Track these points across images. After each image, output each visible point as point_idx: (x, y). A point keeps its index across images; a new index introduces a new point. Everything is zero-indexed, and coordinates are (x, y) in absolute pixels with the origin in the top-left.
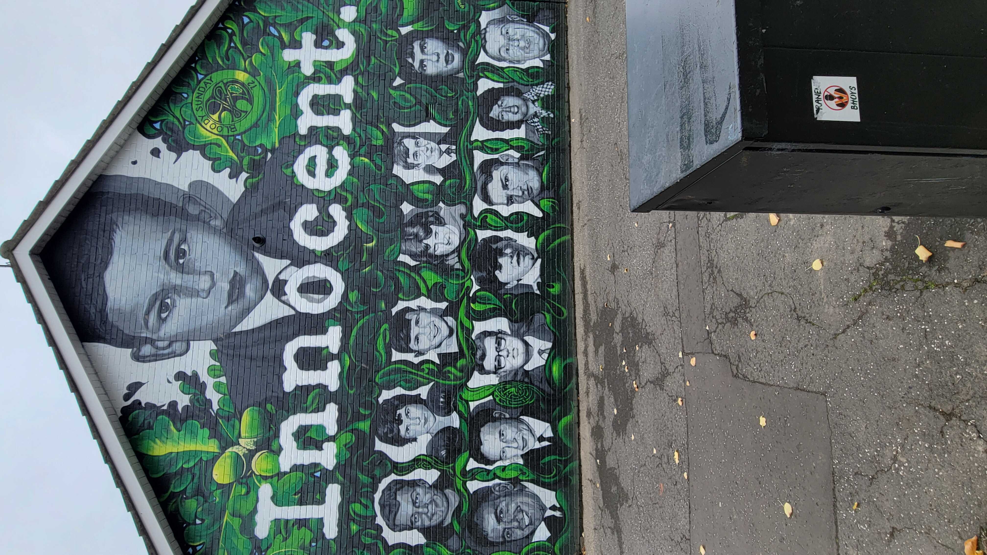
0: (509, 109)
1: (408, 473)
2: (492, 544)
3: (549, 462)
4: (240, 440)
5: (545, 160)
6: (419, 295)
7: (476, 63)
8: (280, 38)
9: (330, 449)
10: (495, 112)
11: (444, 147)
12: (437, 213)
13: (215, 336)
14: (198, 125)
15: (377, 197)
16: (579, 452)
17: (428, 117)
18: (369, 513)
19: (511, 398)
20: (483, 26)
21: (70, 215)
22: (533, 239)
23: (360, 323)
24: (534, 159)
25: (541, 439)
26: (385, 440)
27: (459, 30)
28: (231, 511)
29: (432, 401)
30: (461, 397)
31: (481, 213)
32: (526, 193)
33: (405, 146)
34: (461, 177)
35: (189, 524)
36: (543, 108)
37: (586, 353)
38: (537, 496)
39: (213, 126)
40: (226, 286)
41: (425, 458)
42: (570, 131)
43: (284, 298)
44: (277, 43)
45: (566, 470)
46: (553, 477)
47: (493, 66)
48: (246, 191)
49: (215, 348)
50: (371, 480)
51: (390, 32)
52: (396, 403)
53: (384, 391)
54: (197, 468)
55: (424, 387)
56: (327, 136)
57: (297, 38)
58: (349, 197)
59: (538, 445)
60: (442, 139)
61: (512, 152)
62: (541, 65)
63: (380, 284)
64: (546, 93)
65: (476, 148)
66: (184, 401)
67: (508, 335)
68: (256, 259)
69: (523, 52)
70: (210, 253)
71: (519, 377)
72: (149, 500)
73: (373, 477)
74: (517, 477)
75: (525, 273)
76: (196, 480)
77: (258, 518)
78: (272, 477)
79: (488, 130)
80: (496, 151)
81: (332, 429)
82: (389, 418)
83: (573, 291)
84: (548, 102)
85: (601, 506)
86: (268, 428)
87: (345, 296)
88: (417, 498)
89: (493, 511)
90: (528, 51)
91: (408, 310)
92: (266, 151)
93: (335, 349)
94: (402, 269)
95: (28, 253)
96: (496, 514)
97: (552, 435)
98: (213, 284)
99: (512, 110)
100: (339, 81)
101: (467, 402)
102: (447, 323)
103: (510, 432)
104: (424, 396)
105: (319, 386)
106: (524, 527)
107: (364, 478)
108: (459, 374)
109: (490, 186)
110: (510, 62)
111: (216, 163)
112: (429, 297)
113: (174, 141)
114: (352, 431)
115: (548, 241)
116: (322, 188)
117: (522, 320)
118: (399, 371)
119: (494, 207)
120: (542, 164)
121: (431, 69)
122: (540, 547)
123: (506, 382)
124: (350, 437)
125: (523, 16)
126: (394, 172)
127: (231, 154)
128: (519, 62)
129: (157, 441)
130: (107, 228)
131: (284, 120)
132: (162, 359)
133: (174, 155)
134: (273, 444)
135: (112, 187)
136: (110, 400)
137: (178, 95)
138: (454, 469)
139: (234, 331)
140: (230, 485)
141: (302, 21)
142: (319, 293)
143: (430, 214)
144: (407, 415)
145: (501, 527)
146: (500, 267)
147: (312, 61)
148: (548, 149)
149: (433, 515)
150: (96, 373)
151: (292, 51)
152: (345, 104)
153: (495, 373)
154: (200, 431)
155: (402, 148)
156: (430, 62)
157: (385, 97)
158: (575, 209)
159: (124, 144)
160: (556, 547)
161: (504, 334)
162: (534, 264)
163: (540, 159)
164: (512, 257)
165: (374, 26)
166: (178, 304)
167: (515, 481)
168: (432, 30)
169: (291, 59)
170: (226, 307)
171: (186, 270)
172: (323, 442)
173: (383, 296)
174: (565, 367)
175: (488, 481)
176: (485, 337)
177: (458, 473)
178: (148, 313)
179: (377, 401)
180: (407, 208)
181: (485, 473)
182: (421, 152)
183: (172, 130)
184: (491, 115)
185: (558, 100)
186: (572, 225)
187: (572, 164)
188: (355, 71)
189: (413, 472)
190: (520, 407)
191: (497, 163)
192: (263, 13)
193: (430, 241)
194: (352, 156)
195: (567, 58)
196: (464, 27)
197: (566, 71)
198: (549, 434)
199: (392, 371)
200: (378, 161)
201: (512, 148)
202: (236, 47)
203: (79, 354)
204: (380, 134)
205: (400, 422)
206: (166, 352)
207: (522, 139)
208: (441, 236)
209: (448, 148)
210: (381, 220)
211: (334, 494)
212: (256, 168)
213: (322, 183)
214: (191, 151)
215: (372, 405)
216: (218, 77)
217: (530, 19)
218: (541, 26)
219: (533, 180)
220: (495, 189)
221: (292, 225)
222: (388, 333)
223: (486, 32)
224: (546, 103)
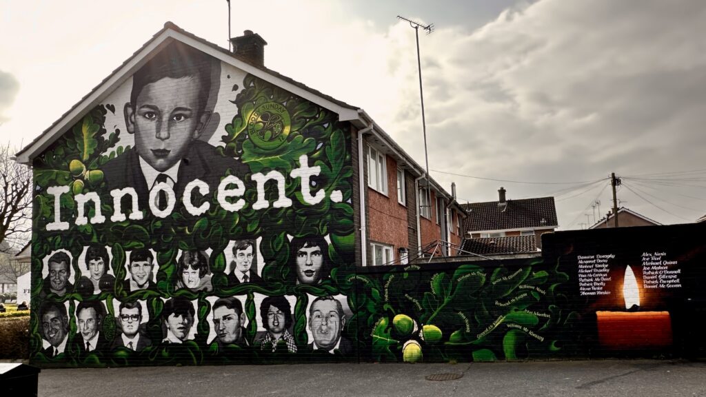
0: (276, 319)
2: (42, 317)
3: (77, 349)
4: (89, 171)
5: (243, 345)
6: (160, 264)
7: (308, 294)
8: (316, 151)
9: (84, 221)
10: (274, 309)
11: (248, 274)
12: (207, 272)
13: (137, 146)
14: (253, 110)
15: (215, 231)
16: (81, 367)
17: (267, 261)
18: (56, 247)
19: (108, 325)
20: (335, 297)
22: (193, 338)
23: (144, 230)
24: (243, 338)
25: (88, 344)
26: (88, 251)
28: (59, 173)
29: (106, 277)
30: (108, 295)
31: (208, 302)
32: (222, 332)
33: (247, 247)
34: (230, 287)
35: (53, 153)
36: (278, 344)
38: (62, 341)
39: (253, 119)
40: (162, 148)
42: (263, 364)
43: (157, 182)
44: (311, 150)
45: (74, 359)
46: (70, 351)
47: (306, 306)
48: (215, 148)
49: (131, 148)
50: (70, 246)
51: (325, 228)
52: (106, 256)
54: (76, 151)
56: (251, 194)
57: (316, 162)
58: (214, 214)
59: (85, 342)
60: (254, 272)
61: (247, 322)
62: (309, 343)
63: (165, 239)
64: (289, 347)
65: (248, 297)
66: (106, 137)
67: (140, 322)
68: (177, 161)
69: (318, 328)
70: (179, 134)
71: (118, 330)
73: (72, 247)
75: (174, 332)
76: (71, 151)
77: (55, 188)
78: (72, 191)
79: (262, 304)
80: (247, 309)
81: (93, 221)
82: (98, 253)
83: (164, 365)
86: (94, 185)
87: (159, 219)
88: (62, 272)
89: (56, 316)
90: (320, 332)
91: (152, 258)
92: (239, 155)
93: (132, 217)
94: (174, 252)
95: (170, 36)
96: (55, 318)
97: (90, 351)
98: (163, 140)
99: (276, 321)
100: (288, 196)
101: (106, 299)
102: (146, 283)
103: (91, 325)
104: (108, 272)
105: (113, 210)
106: (49, 334)
107: (71, 241)
109: (224, 307)
110: (310, 319)
111: (231, 126)
112: (159, 271)
113: (242, 97)
114: (92, 232)
115: (193, 348)
116: (219, 195)
117: (148, 331)
118: (121, 256)
119: (212, 311)
120: (240, 344)
121: (301, 261)
122: (40, 344)
123: (115, 322)
124: (90, 231)
125: (345, 328)
126: (231, 241)
127: (237, 134)
128: (310, 325)
129: (89, 127)
131: (260, 163)
132: (125, 120)
133: (234, 99)
134: (87, 189)
136: (105, 97)
137: (271, 93)
138: (75, 292)
139: (140, 156)
140: (68, 170)
142: (160, 202)
144: (100, 263)
145: (49, 321)
146: (176, 316)
147: (300, 176)
149: (55, 282)
151: (307, 161)
152: (273, 203)
153: (120, 314)
154: (92, 149)
155: (246, 245)
156: (305, 259)
157: (279, 229)
161: (140, 320)
162: (179, 338)
163: (243, 342)
164: (182, 324)
165: (329, 216)
166: (153, 122)
167: (69, 329)
168: (329, 258)
169: (301, 162)
170: (151, 150)
171: (170, 122)
172: (87, 217)
173: (159, 242)
174: (123, 359)
176: (138, 308)
177: (74, 295)
178: (148, 106)
179: (106, 245)
180: (209, 252)
182: (244, 258)
183: (249, 94)
184: (271, 306)
185: (284, 356)
186: (203, 366)
188: (296, 207)
190: (103, 331)
191: (239, 312)
192: (331, 136)
193: (190, 269)
194: (239, 212)
196: (334, 282)
198: (91, 349)
199: (120, 252)
200: (237, 229)
201: (250, 322)
202: (306, 122)
204: (254, 228)
205: (97, 259)
206: (129, 121)
207: (257, 329)
208: (193, 275)
209: (247, 277)
210: (201, 236)
211: (65, 226)
212: (229, 151)
213: (222, 194)
214: (237, 109)
215: (105, 243)
216: (286, 115)
217: (344, 333)
218: (339, 342)
219: (230, 337)
220: (223, 311)
221: (197, 180)
222: (140, 247)
223: (331, 299)
224: (283, 346)
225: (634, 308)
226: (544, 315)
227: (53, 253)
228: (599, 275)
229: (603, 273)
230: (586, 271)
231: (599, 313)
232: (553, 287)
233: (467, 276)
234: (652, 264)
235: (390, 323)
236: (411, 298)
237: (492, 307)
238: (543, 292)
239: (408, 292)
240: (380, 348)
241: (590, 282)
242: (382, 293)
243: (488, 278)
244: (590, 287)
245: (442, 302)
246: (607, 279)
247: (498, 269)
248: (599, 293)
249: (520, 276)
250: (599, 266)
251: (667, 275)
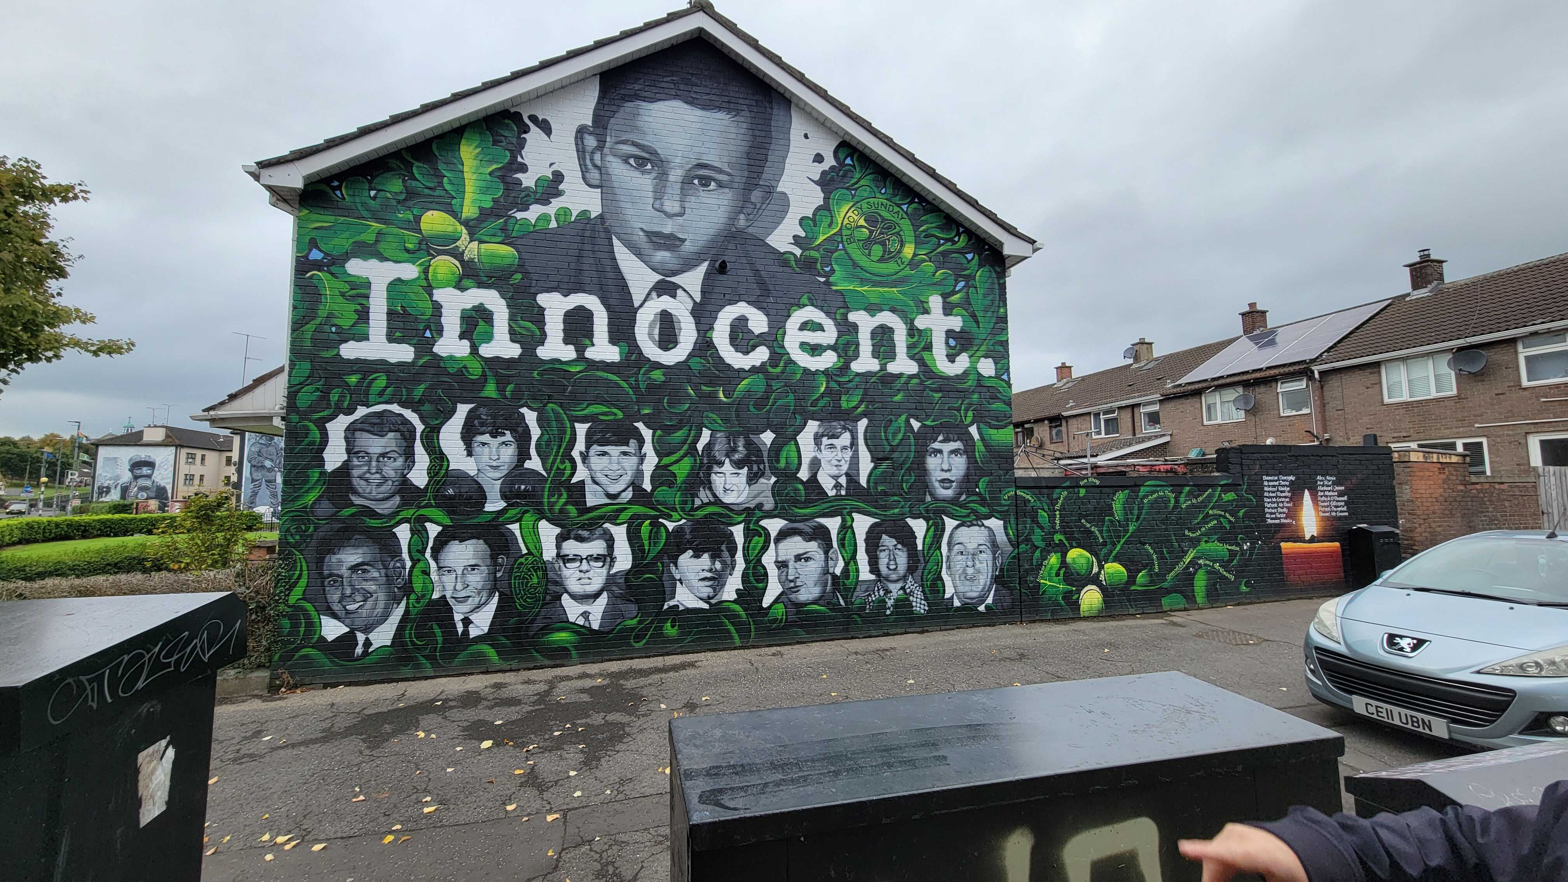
0: (892, 558)
1: (424, 446)
2: (320, 561)
3: (433, 634)
4: (477, 242)
5: (833, 606)
6: (659, 454)
7: (945, 518)
8: (954, 293)
9: (462, 349)
10: (888, 541)
11: (843, 480)
12: (763, 475)
13: (607, 216)
14: (852, 204)
15: (780, 402)
16: (445, 676)
17: (877, 460)
18: (372, 398)
19: (524, 578)
20: (986, 522)
21: (745, 69)
22: (734, 596)
23: (624, 384)
24: (834, 593)
25: (467, 622)
26: (471, 417)
27: (979, 494)
28: (384, 231)
29: (521, 475)
30: (526, 512)
31: (764, 529)
32: (792, 585)
33: (841, 434)
34: (807, 503)
35: (370, 182)
36: (897, 600)
37: (584, 676)
38: (386, 620)
39: (851, 220)
40: (667, 230)
41: (445, 467)
42: (870, 637)
43: (654, 294)
44: (949, 289)
45: (421, 658)
46: (412, 641)
47: (941, 536)
48: (781, 253)
49: (592, 217)
50: (416, 400)
51: (970, 414)
52: (520, 429)
53: (536, 413)
54: (442, 193)
55: (540, 464)
56: (848, 344)
57: (955, 311)
58: (778, 370)
59: (458, 617)
60: (853, 478)
61: (841, 564)
62: (947, 596)
63: (674, 407)
64: (914, 604)
65: (844, 520)
66: (528, 180)
67: (609, 570)
68: (701, 263)
69: (960, 572)
70: (706, 213)
72: (404, 139)
73: (421, 402)
74: (414, 591)
75: (691, 588)
76: (427, 191)
77: (373, 263)
78: (427, 279)
79: (867, 533)
80: (842, 545)
81: (486, 350)
82: (499, 421)
83: (668, 654)
84: (904, 606)
85: (367, 712)
86: (491, 275)
87: (657, 365)
88: (390, 458)
89: (367, 560)
90: (963, 578)
91: (641, 442)
92: (827, 275)
93: (591, 353)
94: (693, 433)
95: (701, 26)
96: (363, 564)
97: (471, 637)
98: (669, 216)
99: (892, 562)
100: (912, 358)
101: (519, 520)
102: (624, 491)
103: (476, 579)
104: (528, 464)
105: (544, 335)
106: (344, 603)
107: (419, 390)
108: (557, 508)
109: (798, 539)
110: (948, 557)
111: (811, 222)
112: (658, 467)
113: (833, 177)
114: (484, 375)
115: (733, 617)
116: (787, 338)
117: (629, 587)
118: (562, 432)
119: (772, 545)
120: (828, 603)
121: (932, 462)
122: (312, 627)
123: (545, 570)
124: (476, 373)
125: (1002, 570)
126: (810, 422)
127: (822, 238)
128: (949, 568)
129: (478, 150)
130: (732, 106)
131: (863, 296)
132: (579, 158)
133: (817, 177)
134: (470, 281)
135: (777, 113)
136: (529, 100)
137: (882, 184)
138: (428, 506)
139: (614, 237)
140: (419, 231)
141: (974, 316)
142: (660, 334)
143: (762, 467)
144: (503, 443)
145: (345, 572)
146: (697, 556)
147: (932, 327)
148: (847, 609)
149: (367, 480)
150: (562, 87)
151: (940, 305)
152: (886, 364)
153: (558, 555)
154: (489, 198)
155: (839, 430)
156: (940, 461)
157: (897, 410)
158: (774, 649)
159: (826, 126)
160: (310, 649)
161: (610, 566)
162: (701, 599)
163: (835, 601)
164: (710, 570)
165: (976, 396)
166: (645, 176)
167: (407, 589)
168: (976, 462)
169: (931, 304)
170: (642, 229)
171: (686, 186)
172: (471, 340)
173: (658, 411)
174: (565, 649)
175: (410, 552)
176: (606, 541)
177: (422, 512)
178: (635, 144)
179: (522, 406)
180: (768, 437)
181: (420, 548)
182: (835, 453)
183: (844, 176)
184: (884, 536)
185: (907, 620)
186: (754, 647)
187: (830, 643)
188: (924, 375)
189: (425, 452)
190: (511, 591)
191: (827, 547)
192: (978, 274)
193: (727, 467)
194: (826, 372)
195: (958, 628)
196: (983, 499)
197: (943, 628)
198: (474, 632)
199: (562, 424)
200: (821, 403)
201: (847, 564)
202: (939, 245)
203: (585, 71)
204: (854, 404)
205: (494, 435)
206: (588, 162)
207: (858, 576)
208: (735, 480)
209: (842, 486)
210: (752, 408)
211: (404, 353)
212: (808, 265)
213: (793, 339)
214: (822, 195)
215: (518, 399)
216: (906, 226)
217: (1000, 579)
218: (992, 592)
219: (808, 592)
220: (795, 545)
221: (742, 304)
222: (611, 417)
223: (980, 526)
224: (903, 604)
225: (1313, 540)
226: (1234, 548)
227: (361, 412)
228: (1283, 499)
229: (1285, 497)
230: (1271, 495)
231: (1283, 545)
232: (1241, 513)
233: (1155, 496)
234: (1325, 488)
235: (1063, 563)
236: (1088, 525)
237: (1182, 538)
238: (1232, 519)
239: (1085, 517)
240: (1050, 599)
241: (1275, 508)
242: (1052, 517)
243: (1177, 501)
244: (1275, 513)
245: (1127, 531)
246: (1289, 505)
247: (1187, 488)
248: (1283, 521)
249: (1210, 496)
250: (1282, 489)
251: (1338, 501)
